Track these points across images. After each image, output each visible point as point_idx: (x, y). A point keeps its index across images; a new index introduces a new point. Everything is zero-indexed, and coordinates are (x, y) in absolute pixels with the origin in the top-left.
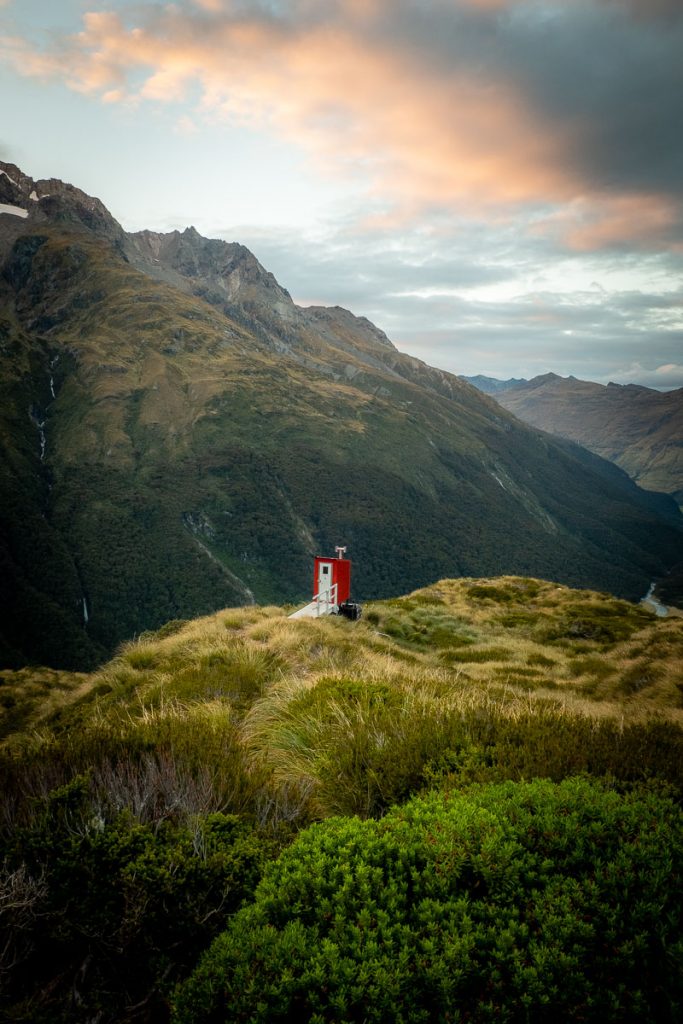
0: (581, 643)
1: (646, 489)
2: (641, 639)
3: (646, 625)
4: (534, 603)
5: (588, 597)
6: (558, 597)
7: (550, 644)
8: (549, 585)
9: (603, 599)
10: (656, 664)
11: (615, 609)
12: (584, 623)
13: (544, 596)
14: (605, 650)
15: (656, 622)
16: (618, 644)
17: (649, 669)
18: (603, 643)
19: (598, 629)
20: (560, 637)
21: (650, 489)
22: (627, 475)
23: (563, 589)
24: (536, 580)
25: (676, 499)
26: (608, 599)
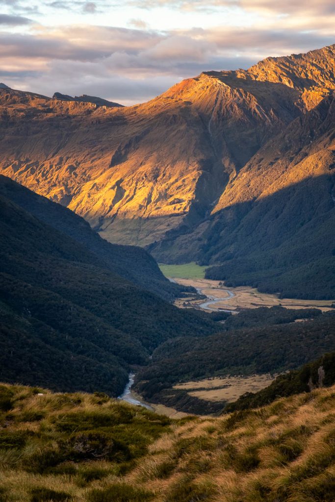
0: (89, 466)
1: (113, 243)
2: (162, 452)
3: (161, 431)
4: (11, 418)
5: (79, 402)
6: (42, 406)
7: (51, 472)
8: (25, 390)
9: (100, 403)
10: (200, 480)
11: (118, 415)
12: (91, 437)
13: (22, 406)
14: (123, 472)
15: (171, 427)
16: (138, 461)
17: (195, 487)
18: (118, 462)
19: (110, 444)
20: (62, 461)
21: (119, 243)
22: (87, 224)
23: (45, 394)
24: (7, 386)
25: (153, 254)
26: (105, 402)
